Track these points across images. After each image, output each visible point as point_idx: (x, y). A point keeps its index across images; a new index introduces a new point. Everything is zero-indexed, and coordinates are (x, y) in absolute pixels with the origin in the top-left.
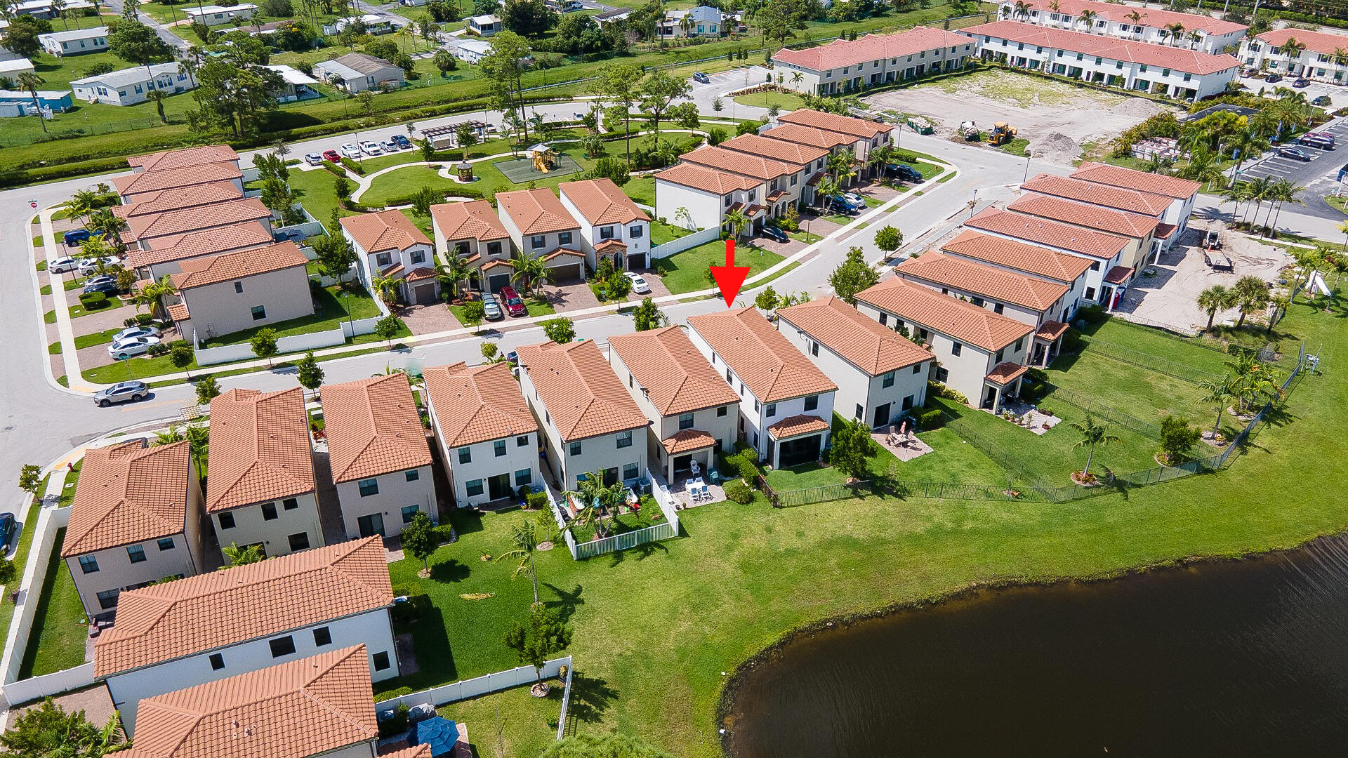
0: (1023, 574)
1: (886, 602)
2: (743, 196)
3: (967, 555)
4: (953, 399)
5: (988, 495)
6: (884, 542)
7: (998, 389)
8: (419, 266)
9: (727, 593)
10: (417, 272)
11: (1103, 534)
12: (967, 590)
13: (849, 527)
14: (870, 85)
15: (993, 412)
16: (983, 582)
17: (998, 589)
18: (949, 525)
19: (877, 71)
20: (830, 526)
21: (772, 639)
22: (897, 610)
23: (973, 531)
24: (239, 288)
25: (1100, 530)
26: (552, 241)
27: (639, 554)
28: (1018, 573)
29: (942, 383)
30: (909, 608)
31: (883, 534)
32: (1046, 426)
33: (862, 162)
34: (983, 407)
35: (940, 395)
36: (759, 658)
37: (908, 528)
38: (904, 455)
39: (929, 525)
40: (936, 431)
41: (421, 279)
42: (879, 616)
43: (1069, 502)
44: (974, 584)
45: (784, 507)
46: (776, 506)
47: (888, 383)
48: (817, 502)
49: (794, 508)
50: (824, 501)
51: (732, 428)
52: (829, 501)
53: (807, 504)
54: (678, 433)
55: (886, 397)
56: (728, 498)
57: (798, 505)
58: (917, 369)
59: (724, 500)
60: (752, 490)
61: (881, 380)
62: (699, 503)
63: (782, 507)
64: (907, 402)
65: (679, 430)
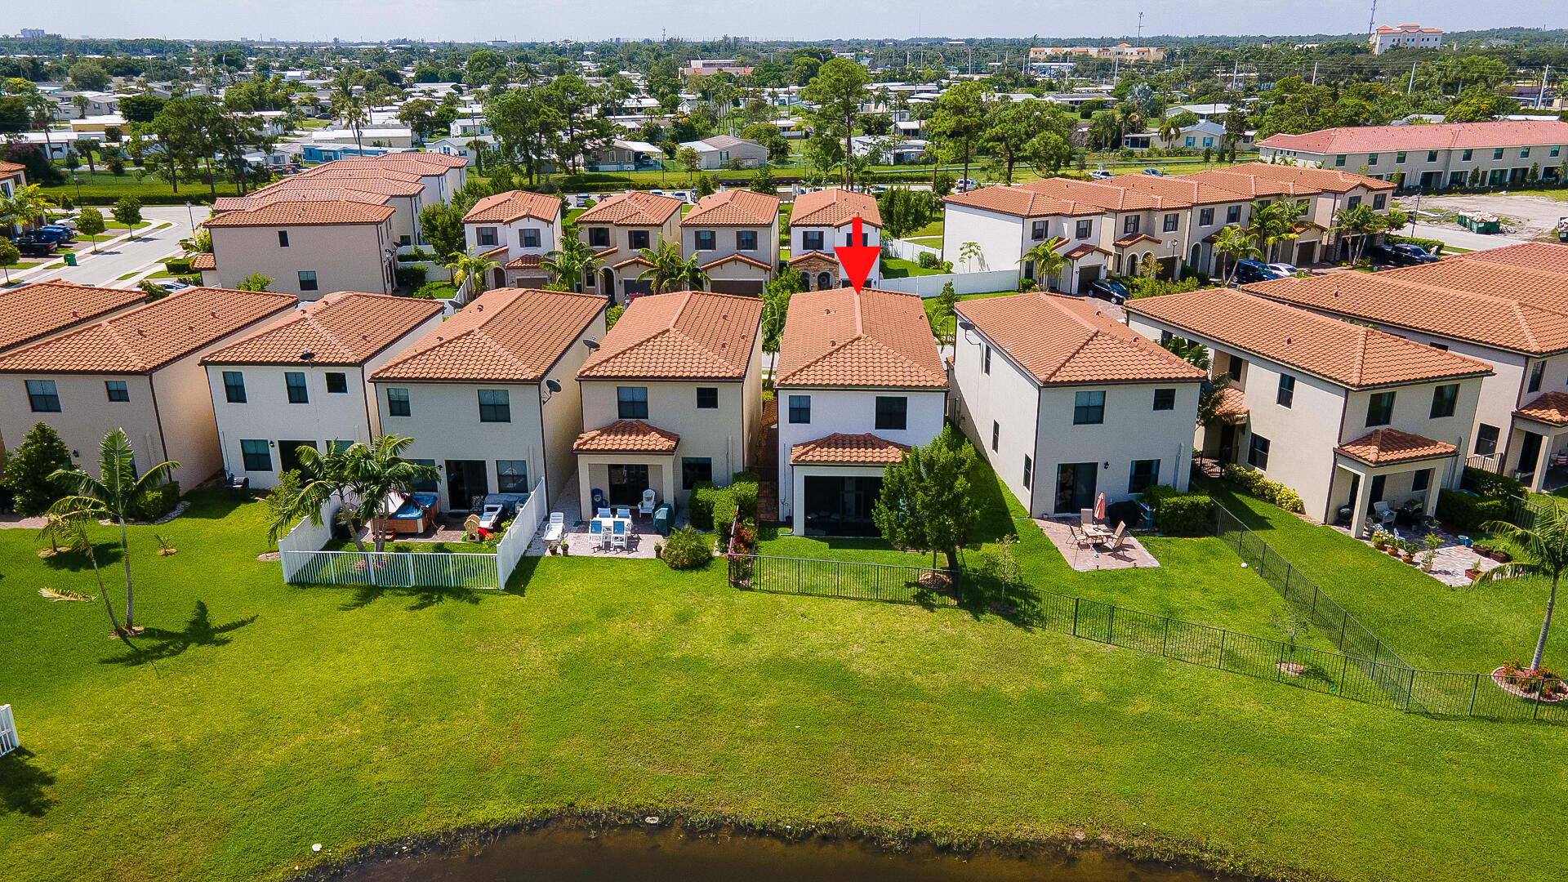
0: (1230, 846)
1: (820, 813)
2: (1065, 225)
3: (1098, 767)
4: (1273, 501)
5: (1232, 660)
6: (914, 692)
7: (1363, 476)
8: (531, 251)
9: (490, 702)
10: (525, 259)
11: (1534, 812)
12: (1049, 843)
13: (856, 649)
14: (1417, 187)
15: (1352, 533)
16: (1107, 837)
17: (1140, 863)
18: (1093, 696)
19: (1433, 167)
20: (815, 638)
21: (495, 810)
22: (833, 835)
23: (1143, 721)
24: (284, 240)
25: (1526, 803)
26: (726, 241)
27: (414, 600)
28: (1216, 841)
29: (1258, 471)
30: (869, 840)
31: (918, 678)
32: (1472, 573)
33: (1323, 230)
34: (1336, 524)
35: (1248, 491)
36: (429, 842)
37: (987, 680)
38: (1087, 562)
39: (1041, 685)
40: (1195, 540)
41: (525, 268)
42: (779, 835)
43: (1456, 718)
44: (1080, 836)
45: (752, 590)
46: (736, 585)
47: (1090, 414)
48: (827, 596)
49: (769, 596)
50: (841, 597)
51: (730, 439)
52: (853, 599)
53: (802, 594)
54: (615, 424)
55: (1083, 446)
56: (658, 556)
57: (783, 593)
58: (1164, 400)
59: (651, 557)
60: (717, 554)
61: (1067, 402)
62: (602, 554)
63: (749, 589)
64: (1144, 473)
65: (617, 419)
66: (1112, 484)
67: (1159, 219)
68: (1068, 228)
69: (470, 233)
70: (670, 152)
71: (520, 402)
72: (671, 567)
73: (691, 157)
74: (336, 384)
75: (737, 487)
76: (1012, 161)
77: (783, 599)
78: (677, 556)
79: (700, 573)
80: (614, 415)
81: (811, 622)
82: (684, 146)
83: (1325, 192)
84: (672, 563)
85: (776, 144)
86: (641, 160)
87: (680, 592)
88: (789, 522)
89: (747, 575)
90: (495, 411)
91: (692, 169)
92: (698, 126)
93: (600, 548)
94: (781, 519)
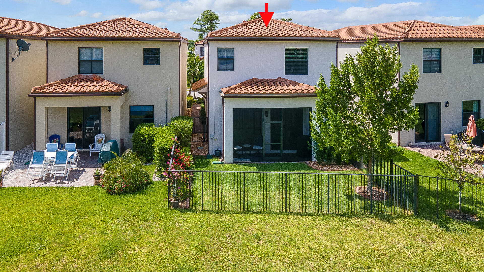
45: (193, 211)
46: (176, 206)
48: (275, 213)
49: (213, 216)
50: (290, 213)
51: (169, 89)
52: (303, 214)
53: (249, 212)
54: (74, 77)
56: (97, 184)
57: (228, 212)
59: (88, 184)
60: (155, 179)
62: (41, 185)
63: (189, 210)
65: (77, 73)
72: (108, 192)
75: (175, 123)
77: (229, 219)
78: (115, 180)
79: (137, 197)
80: (74, 71)
81: (269, 245)
84: (109, 188)
87: (112, 218)
88: (219, 154)
89: (187, 196)
93: (40, 180)
94: (211, 153)
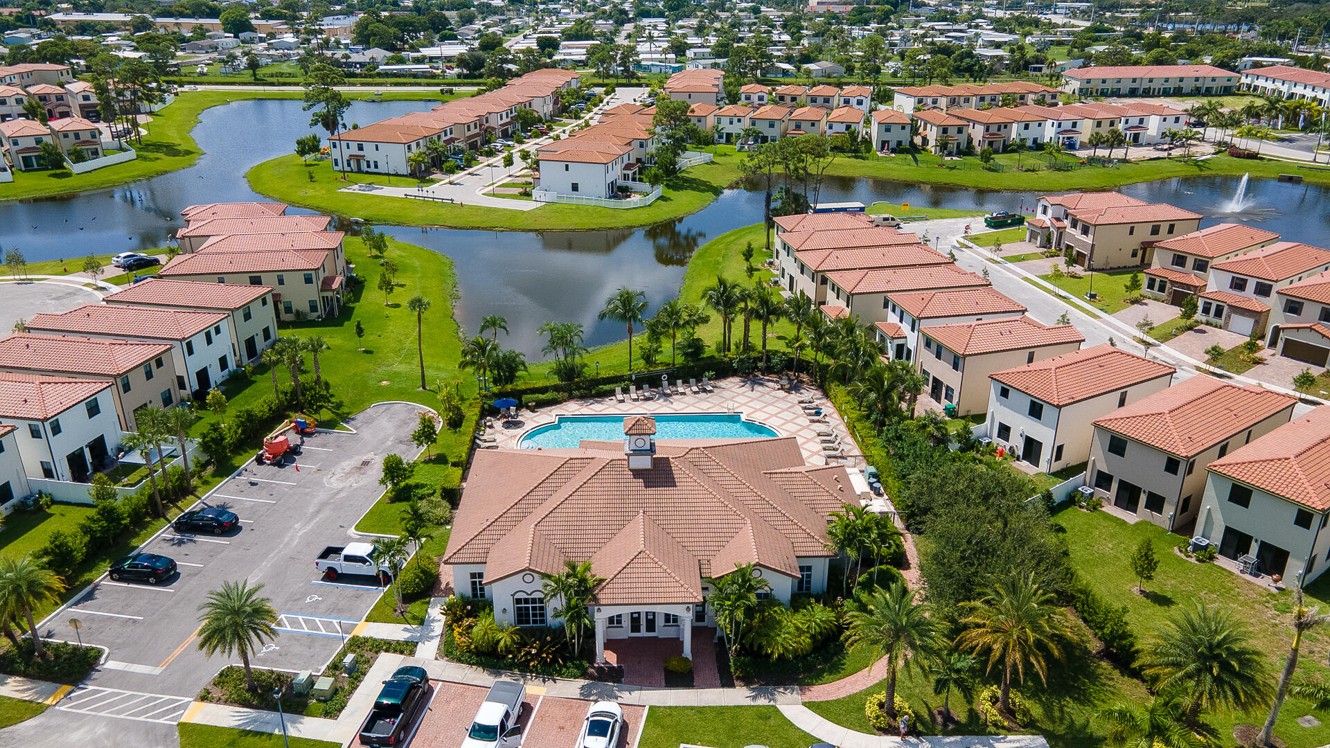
47: (888, 130)
55: (887, 136)
58: (903, 128)
61: (884, 127)
64: (900, 143)
66: (893, 145)
67: (962, 99)
68: (929, 101)
69: (743, 96)
70: (799, 69)
71: (777, 124)
73: (808, 72)
74: (739, 121)
76: (931, 78)
82: (806, 66)
83: (1031, 92)
85: (849, 66)
86: (785, 73)
90: (772, 126)
91: (809, 77)
92: (813, 55)
